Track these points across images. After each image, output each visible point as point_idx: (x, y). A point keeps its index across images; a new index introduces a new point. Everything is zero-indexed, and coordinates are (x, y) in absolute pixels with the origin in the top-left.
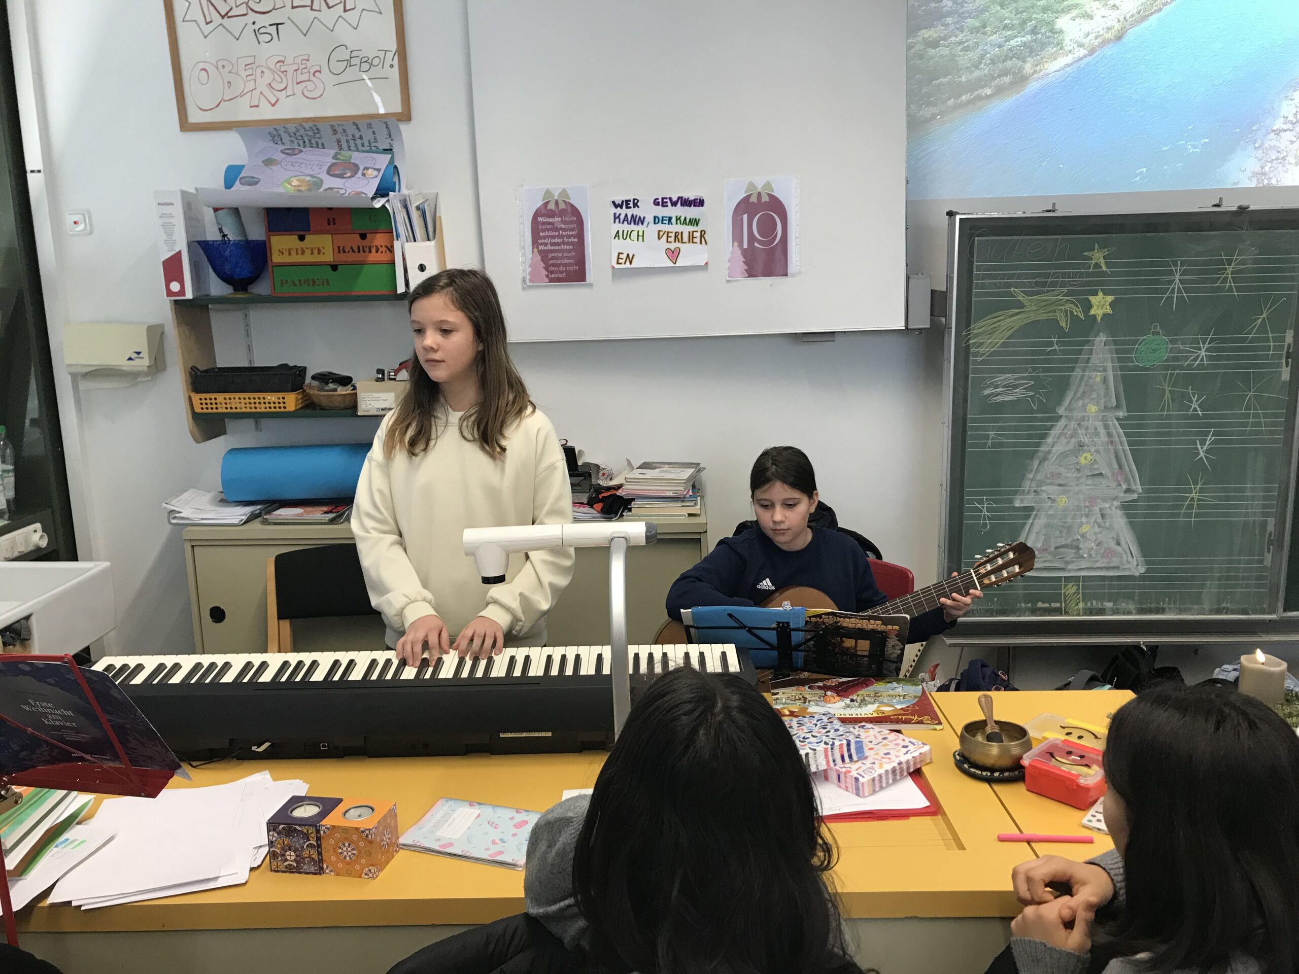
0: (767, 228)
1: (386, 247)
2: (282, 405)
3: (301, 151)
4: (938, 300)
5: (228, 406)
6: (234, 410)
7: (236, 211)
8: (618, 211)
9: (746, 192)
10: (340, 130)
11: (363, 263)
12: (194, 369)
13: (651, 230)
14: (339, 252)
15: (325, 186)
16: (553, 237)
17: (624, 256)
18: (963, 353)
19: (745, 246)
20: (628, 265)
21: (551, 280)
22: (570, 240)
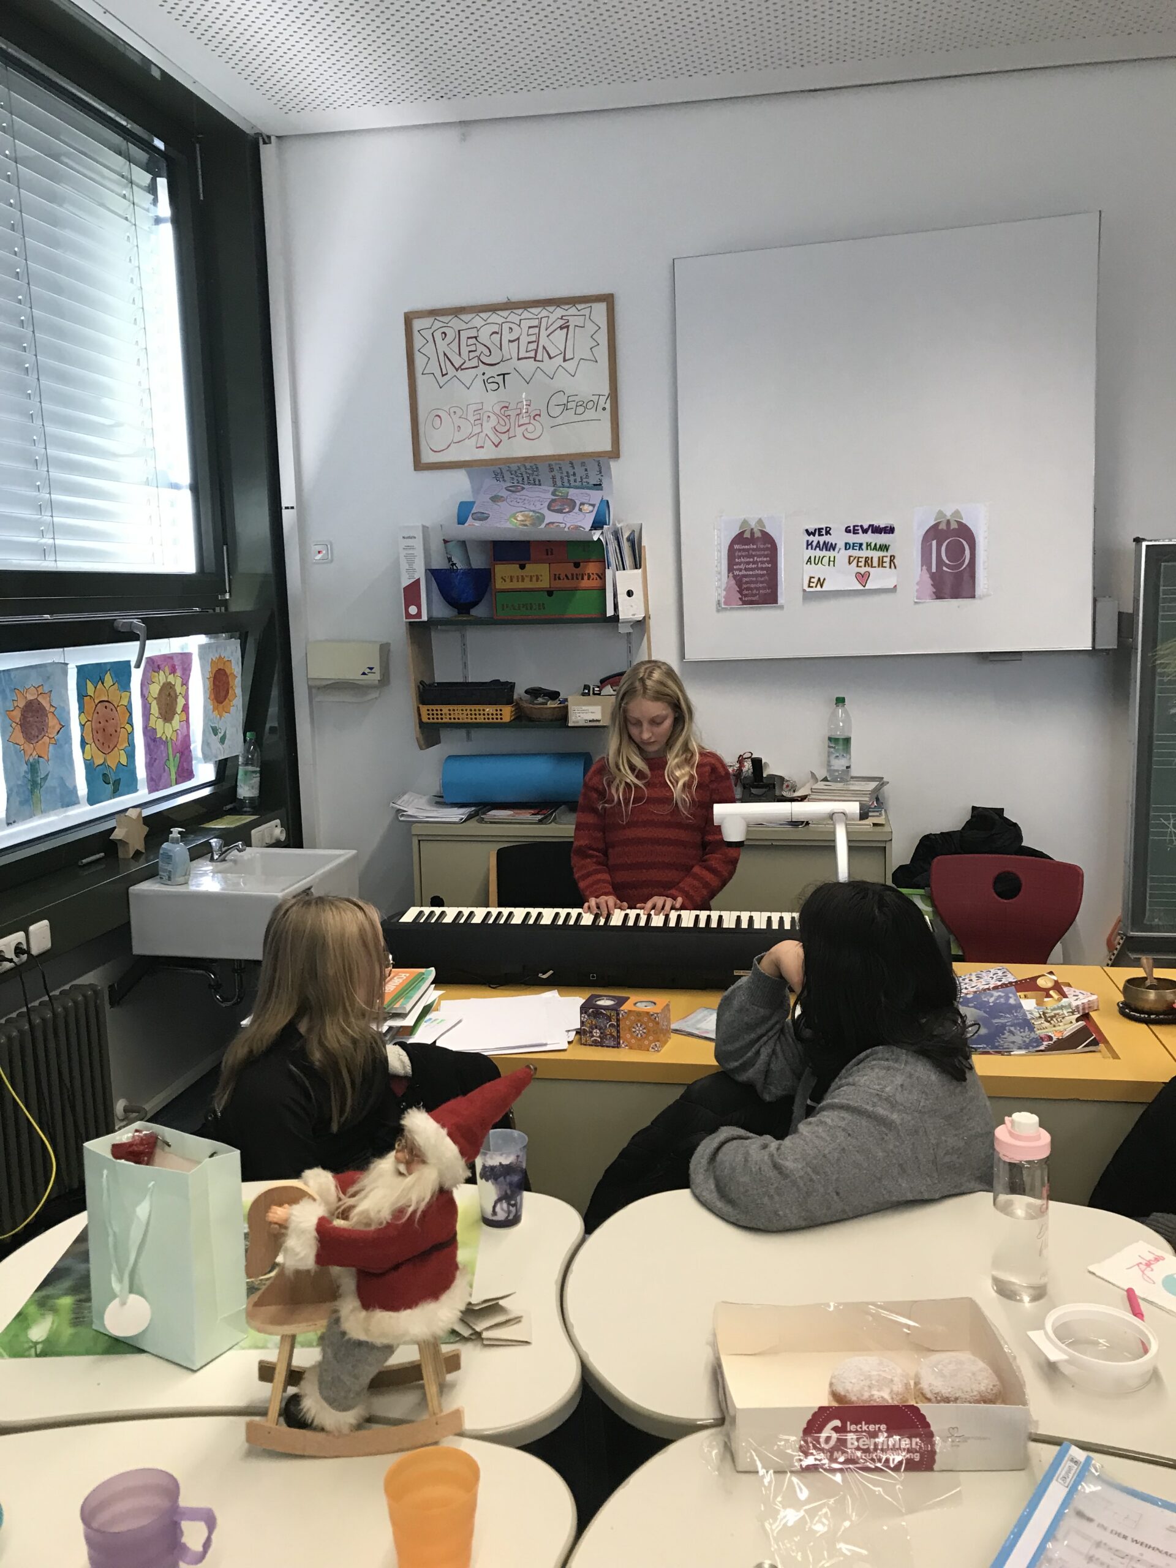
0: (956, 553)
1: (597, 574)
2: (499, 717)
3: (523, 488)
4: (1125, 622)
5: (452, 717)
6: (457, 720)
7: (463, 544)
8: (811, 538)
9: (936, 520)
10: (556, 468)
11: (576, 589)
12: (422, 683)
13: (842, 555)
14: (555, 579)
15: (547, 521)
16: (748, 563)
17: (815, 580)
18: (1149, 673)
19: (934, 570)
20: (819, 588)
21: (745, 603)
22: (764, 566)
